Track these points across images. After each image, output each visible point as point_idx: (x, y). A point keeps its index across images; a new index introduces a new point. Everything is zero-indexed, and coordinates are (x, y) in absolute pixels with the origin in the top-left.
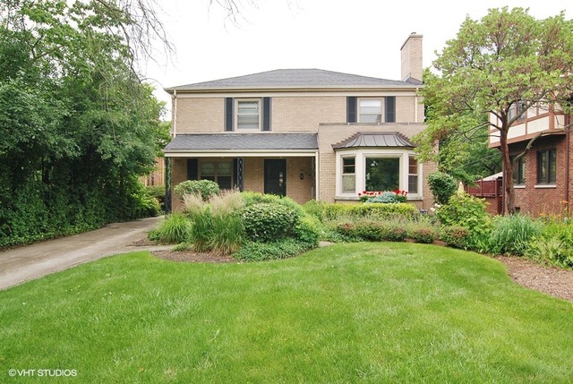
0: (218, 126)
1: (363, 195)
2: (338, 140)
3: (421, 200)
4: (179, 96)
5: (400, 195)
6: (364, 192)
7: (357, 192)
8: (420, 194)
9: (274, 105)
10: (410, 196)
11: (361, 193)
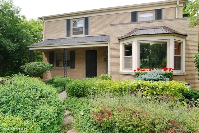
0: (63, 35)
1: (137, 71)
2: (122, 35)
3: (184, 75)
4: (46, 21)
5: (168, 72)
6: (138, 69)
7: (134, 69)
8: (183, 70)
9: (90, 21)
10: (176, 72)
11: (136, 69)
